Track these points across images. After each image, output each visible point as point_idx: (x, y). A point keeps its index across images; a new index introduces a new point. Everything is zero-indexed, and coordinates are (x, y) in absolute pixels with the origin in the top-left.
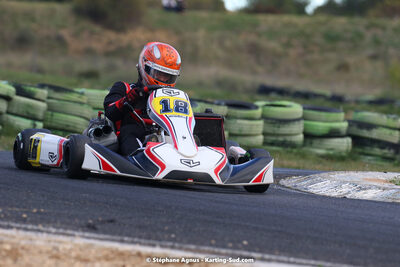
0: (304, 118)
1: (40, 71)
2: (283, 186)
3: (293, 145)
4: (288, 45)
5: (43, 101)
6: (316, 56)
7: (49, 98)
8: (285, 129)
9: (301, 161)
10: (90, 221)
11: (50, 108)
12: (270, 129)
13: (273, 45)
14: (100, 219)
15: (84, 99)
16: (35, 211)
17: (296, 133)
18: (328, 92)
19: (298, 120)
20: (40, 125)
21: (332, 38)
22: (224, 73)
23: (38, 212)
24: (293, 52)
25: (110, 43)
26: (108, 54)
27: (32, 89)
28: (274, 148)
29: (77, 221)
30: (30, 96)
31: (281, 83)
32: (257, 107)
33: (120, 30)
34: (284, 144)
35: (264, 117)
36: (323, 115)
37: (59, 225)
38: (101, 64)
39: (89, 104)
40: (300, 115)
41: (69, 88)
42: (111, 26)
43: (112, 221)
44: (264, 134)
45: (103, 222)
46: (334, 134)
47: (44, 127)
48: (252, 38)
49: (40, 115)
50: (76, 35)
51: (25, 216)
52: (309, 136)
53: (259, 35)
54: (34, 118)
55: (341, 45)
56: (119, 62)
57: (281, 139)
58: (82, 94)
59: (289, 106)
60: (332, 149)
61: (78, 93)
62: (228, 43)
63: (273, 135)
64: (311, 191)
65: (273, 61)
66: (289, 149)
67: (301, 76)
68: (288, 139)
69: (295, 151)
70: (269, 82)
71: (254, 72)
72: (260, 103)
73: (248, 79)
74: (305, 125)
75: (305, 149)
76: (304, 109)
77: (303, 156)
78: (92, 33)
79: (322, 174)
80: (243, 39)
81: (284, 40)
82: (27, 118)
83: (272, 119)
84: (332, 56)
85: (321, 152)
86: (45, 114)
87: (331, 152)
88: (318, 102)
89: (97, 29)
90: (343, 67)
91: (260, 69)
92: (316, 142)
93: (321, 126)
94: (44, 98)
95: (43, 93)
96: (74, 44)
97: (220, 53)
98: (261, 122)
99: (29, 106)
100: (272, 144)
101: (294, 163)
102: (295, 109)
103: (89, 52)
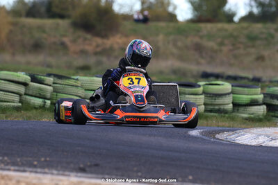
0: (233, 92)
1: (49, 66)
2: (218, 139)
3: (225, 112)
4: (222, 44)
5: (50, 86)
6: (241, 51)
7: (54, 83)
8: (220, 101)
9: (232, 123)
10: (82, 166)
11: (55, 91)
12: (209, 101)
13: (211, 44)
14: (89, 164)
15: (79, 84)
16: (43, 159)
17: (228, 103)
18: (251, 76)
19: (229, 94)
20: (48, 102)
21: (252, 38)
22: (178, 64)
23: (46, 161)
24: (225, 49)
25: (98, 46)
26: (96, 54)
27: (42, 77)
28: (212, 114)
29: (72, 165)
30: (41, 82)
31: (217, 70)
32: (199, 86)
33: (104, 36)
34: (219, 111)
35: (204, 93)
36: (246, 90)
37: (59, 168)
38: (92, 61)
39: (82, 87)
40: (230, 91)
41: (69, 76)
42: (98, 35)
43: (97, 165)
44: (205, 104)
45: (90, 166)
46: (254, 103)
47: (51, 103)
48: (197, 40)
49: (48, 95)
50: (74, 41)
51: (35, 163)
52: (236, 105)
53: (201, 37)
54: (44, 98)
55: (258, 42)
56: (104, 59)
57: (217, 107)
58: (77, 79)
59: (222, 85)
60: (252, 114)
61: (74, 79)
62: (179, 44)
63: (211, 105)
64: (237, 142)
65: (212, 56)
66: (222, 114)
67: (231, 65)
68: (222, 107)
69: (227, 115)
70: (209, 70)
71: (198, 63)
72: (201, 83)
73: (194, 68)
74: (233, 97)
75: (234, 114)
76: (232, 86)
77: (233, 119)
78: (85, 39)
79: (245, 130)
80: (190, 40)
81: (219, 40)
82: (40, 98)
83: (210, 94)
84: (253, 50)
85: (245, 116)
86: (51, 94)
87: (252, 116)
88: (243, 82)
89: (89, 36)
90: (260, 58)
91: (203, 61)
92: (242, 109)
93: (244, 98)
94: (51, 83)
95: (50, 80)
96: (73, 48)
97: (175, 51)
98: (203, 96)
99: (40, 89)
100: (211, 111)
101: (227, 124)
102: (227, 86)
103: (83, 52)
